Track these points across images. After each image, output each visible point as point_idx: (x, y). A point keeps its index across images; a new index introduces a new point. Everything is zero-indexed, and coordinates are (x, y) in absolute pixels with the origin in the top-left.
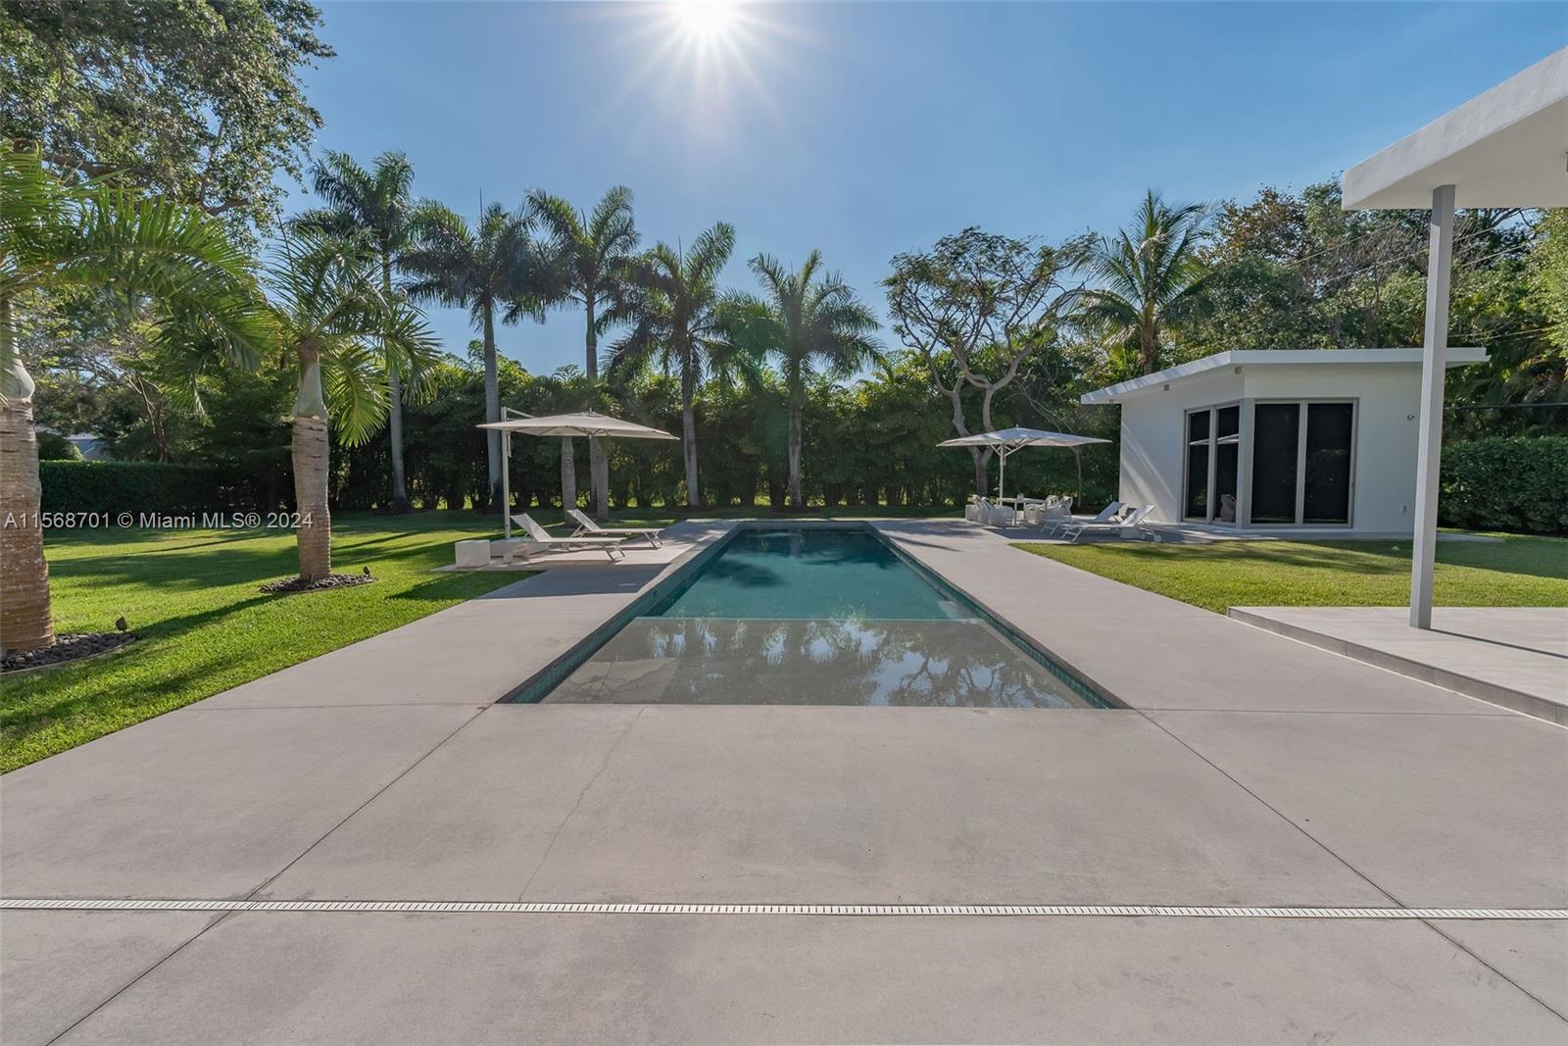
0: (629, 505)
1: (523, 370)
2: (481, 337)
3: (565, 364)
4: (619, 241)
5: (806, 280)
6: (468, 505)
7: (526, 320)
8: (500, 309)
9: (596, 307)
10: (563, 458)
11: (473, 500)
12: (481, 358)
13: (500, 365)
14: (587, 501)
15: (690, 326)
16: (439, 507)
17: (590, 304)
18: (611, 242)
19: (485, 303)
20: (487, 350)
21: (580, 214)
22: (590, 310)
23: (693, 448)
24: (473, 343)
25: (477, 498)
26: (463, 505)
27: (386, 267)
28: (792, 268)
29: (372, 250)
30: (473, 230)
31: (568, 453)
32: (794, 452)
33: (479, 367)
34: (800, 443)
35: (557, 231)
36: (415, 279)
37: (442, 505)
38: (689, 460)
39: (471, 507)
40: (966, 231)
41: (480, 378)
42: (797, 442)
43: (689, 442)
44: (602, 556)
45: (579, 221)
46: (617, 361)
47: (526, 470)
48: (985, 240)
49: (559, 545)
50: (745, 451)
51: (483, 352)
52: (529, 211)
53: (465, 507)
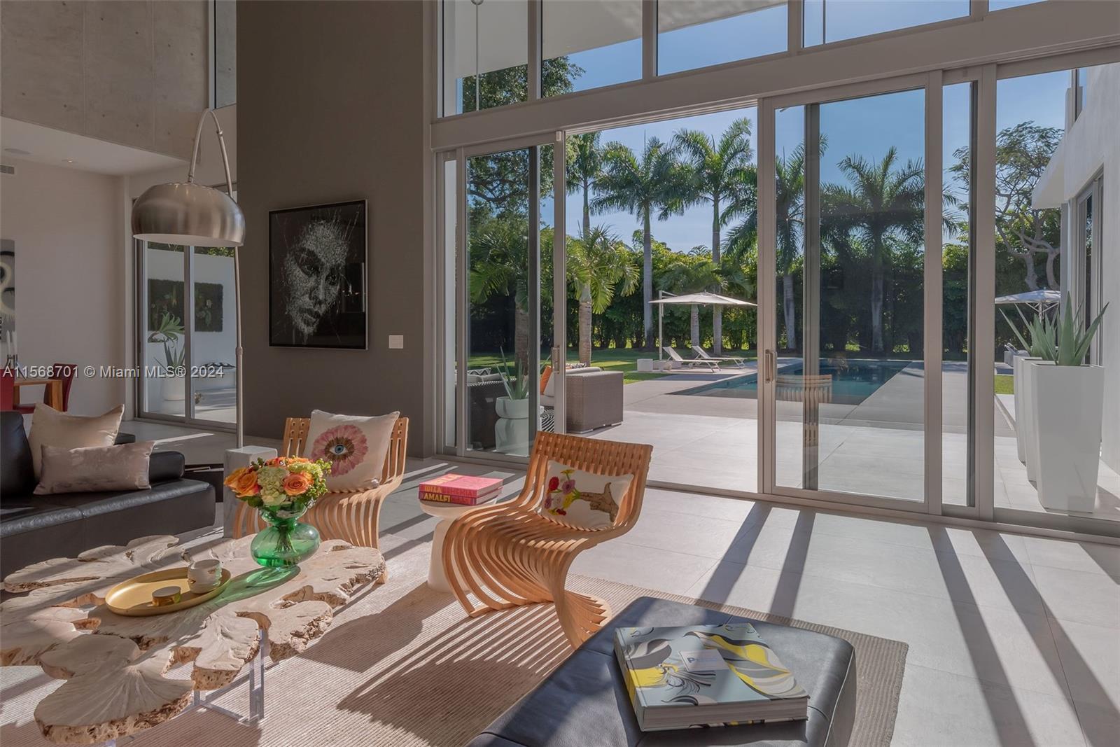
0: (743, 348)
1: (668, 249)
2: (642, 228)
3: (698, 246)
4: (738, 156)
5: (886, 169)
6: (629, 345)
7: (673, 217)
8: (656, 211)
9: (721, 203)
10: (692, 315)
11: (632, 342)
12: (641, 242)
13: (653, 246)
14: (711, 344)
15: (790, 211)
16: (610, 347)
17: (716, 201)
18: (733, 155)
19: (645, 205)
20: (645, 237)
21: (711, 139)
22: (716, 206)
23: (792, 305)
24: (636, 232)
25: (635, 341)
26: (625, 346)
27: (586, 188)
28: (873, 163)
29: (578, 179)
30: (639, 158)
31: (695, 314)
32: (876, 306)
33: (640, 249)
34: (881, 300)
35: (695, 153)
36: (603, 195)
37: (612, 345)
38: (788, 314)
39: (630, 347)
40: (1019, 126)
41: (640, 257)
42: (879, 299)
43: (788, 300)
44: (710, 370)
45: (710, 144)
46: (734, 242)
47: (669, 321)
48: (1037, 131)
49: (687, 363)
50: (836, 307)
51: (642, 239)
52: (676, 144)
53: (627, 347)
